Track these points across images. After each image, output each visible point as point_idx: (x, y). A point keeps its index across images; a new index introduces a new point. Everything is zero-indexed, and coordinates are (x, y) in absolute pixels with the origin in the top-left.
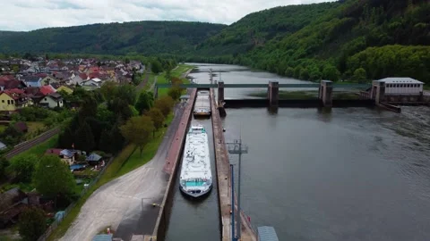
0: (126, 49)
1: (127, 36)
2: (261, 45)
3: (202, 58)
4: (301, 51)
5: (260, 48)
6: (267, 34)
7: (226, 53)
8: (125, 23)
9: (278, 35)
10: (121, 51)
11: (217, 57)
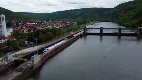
0: (78, 17)
1: (79, 13)
2: (122, 15)
3: (101, 20)
4: (131, 17)
5: (121, 16)
6: (125, 11)
7: (109, 18)
8: (79, 9)
9: (129, 11)
10: (76, 18)
11: (105, 20)
